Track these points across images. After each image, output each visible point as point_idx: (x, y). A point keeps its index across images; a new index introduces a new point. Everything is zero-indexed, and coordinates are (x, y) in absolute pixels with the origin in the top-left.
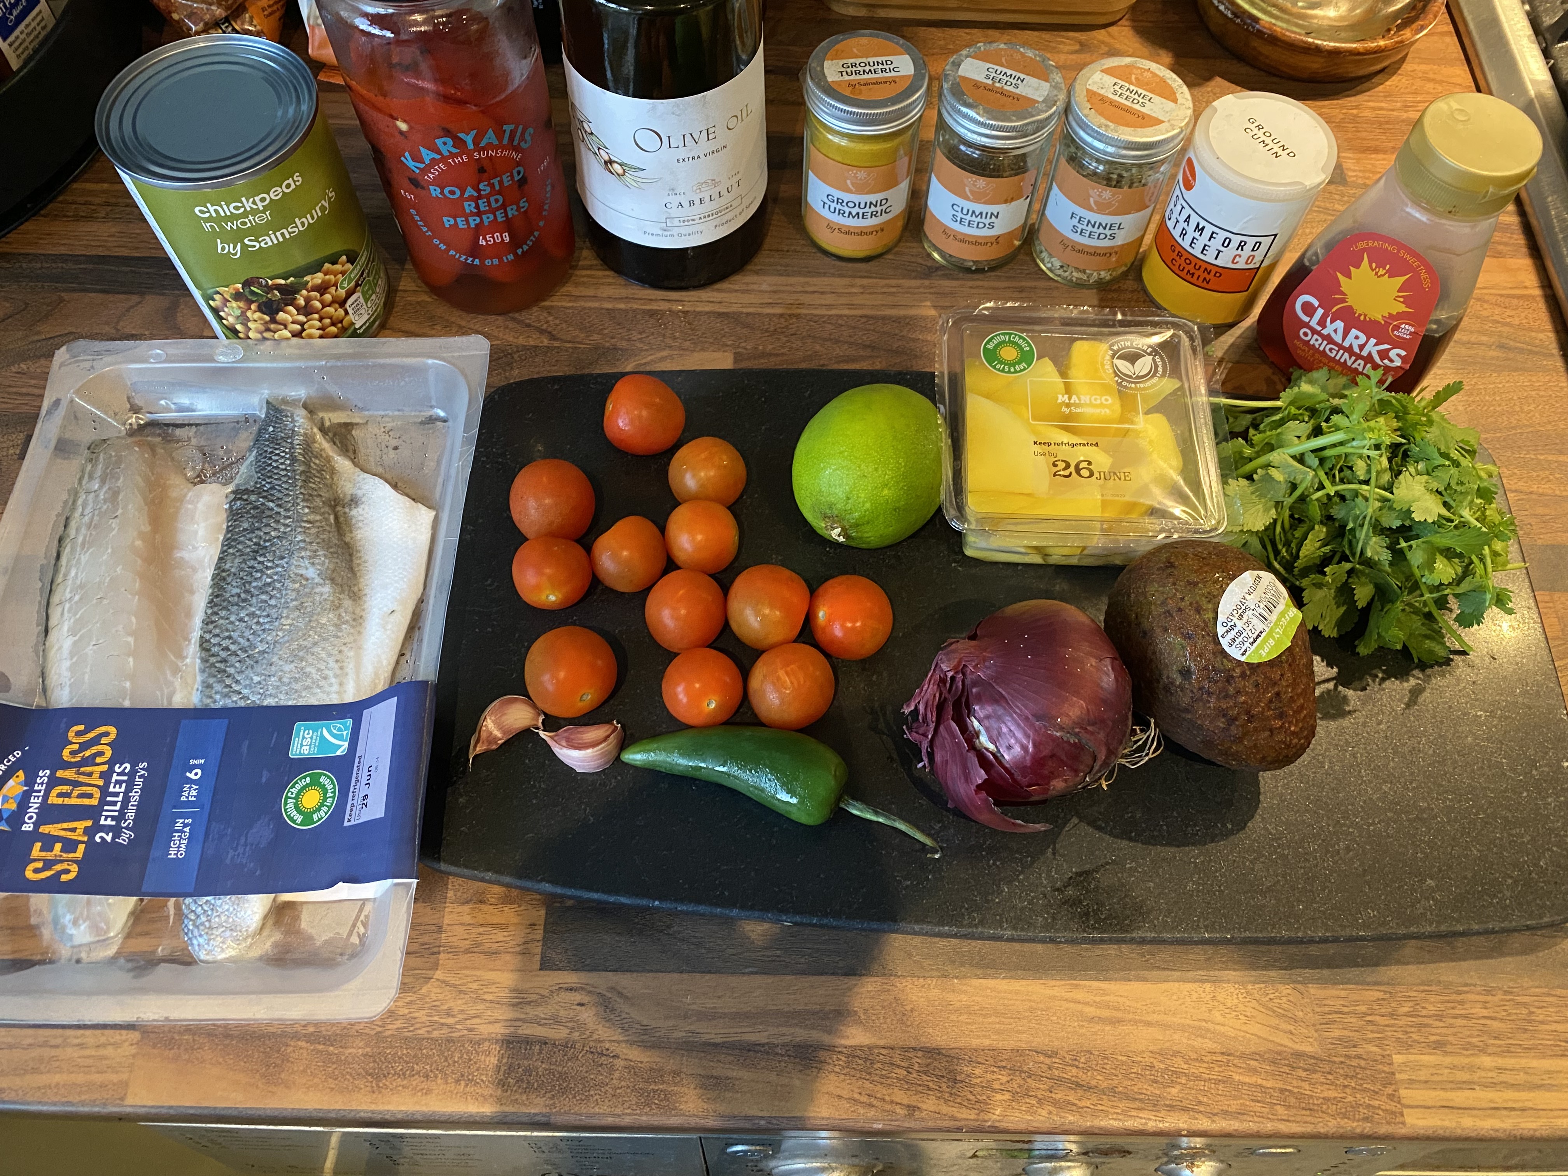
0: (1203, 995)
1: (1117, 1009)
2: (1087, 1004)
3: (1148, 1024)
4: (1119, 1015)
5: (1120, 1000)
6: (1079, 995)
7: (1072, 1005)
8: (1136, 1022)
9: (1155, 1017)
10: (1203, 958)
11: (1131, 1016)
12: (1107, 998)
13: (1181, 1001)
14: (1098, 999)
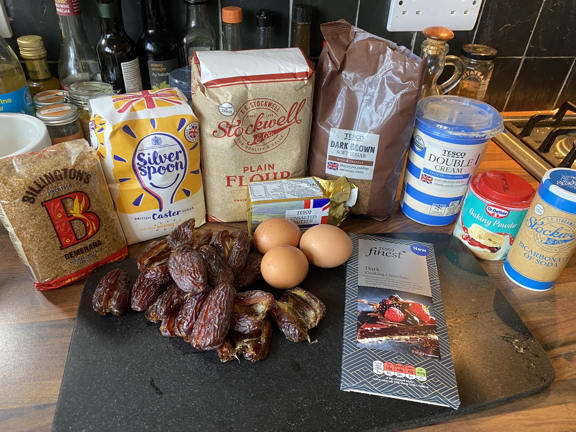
0: (563, 409)
1: (536, 420)
2: (524, 420)
3: (550, 423)
4: (538, 422)
5: (536, 416)
6: (520, 417)
7: (519, 421)
8: (545, 424)
9: (551, 420)
10: (556, 395)
11: (542, 422)
12: (530, 417)
13: (557, 413)
14: (527, 417)
